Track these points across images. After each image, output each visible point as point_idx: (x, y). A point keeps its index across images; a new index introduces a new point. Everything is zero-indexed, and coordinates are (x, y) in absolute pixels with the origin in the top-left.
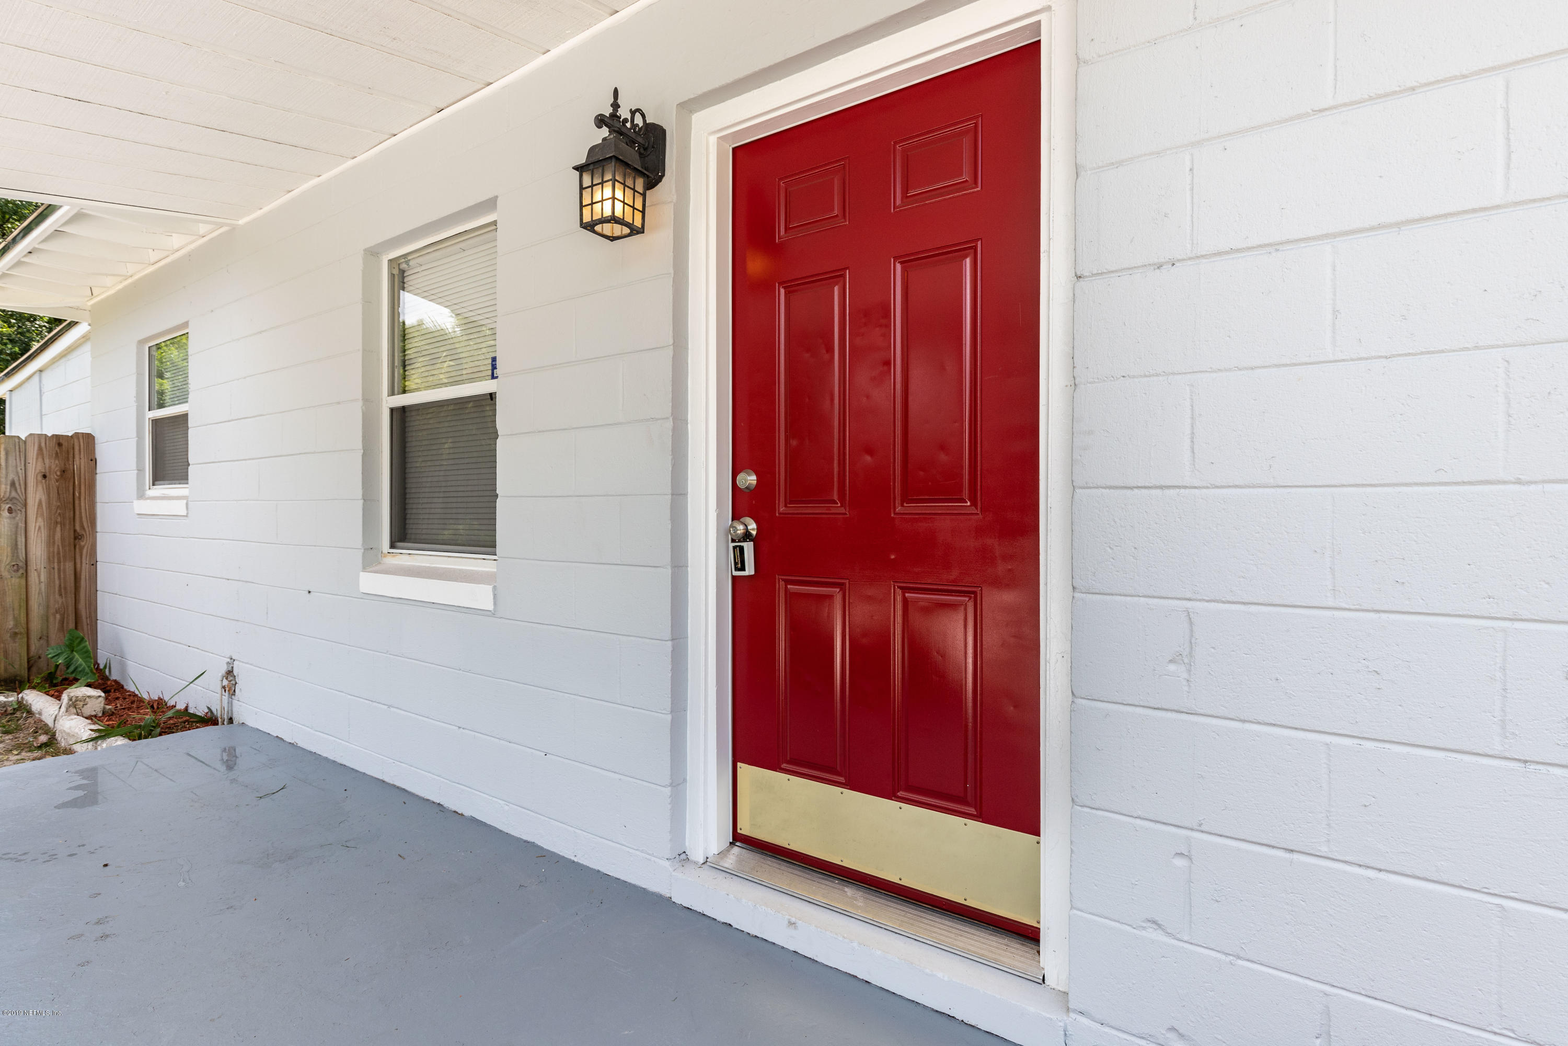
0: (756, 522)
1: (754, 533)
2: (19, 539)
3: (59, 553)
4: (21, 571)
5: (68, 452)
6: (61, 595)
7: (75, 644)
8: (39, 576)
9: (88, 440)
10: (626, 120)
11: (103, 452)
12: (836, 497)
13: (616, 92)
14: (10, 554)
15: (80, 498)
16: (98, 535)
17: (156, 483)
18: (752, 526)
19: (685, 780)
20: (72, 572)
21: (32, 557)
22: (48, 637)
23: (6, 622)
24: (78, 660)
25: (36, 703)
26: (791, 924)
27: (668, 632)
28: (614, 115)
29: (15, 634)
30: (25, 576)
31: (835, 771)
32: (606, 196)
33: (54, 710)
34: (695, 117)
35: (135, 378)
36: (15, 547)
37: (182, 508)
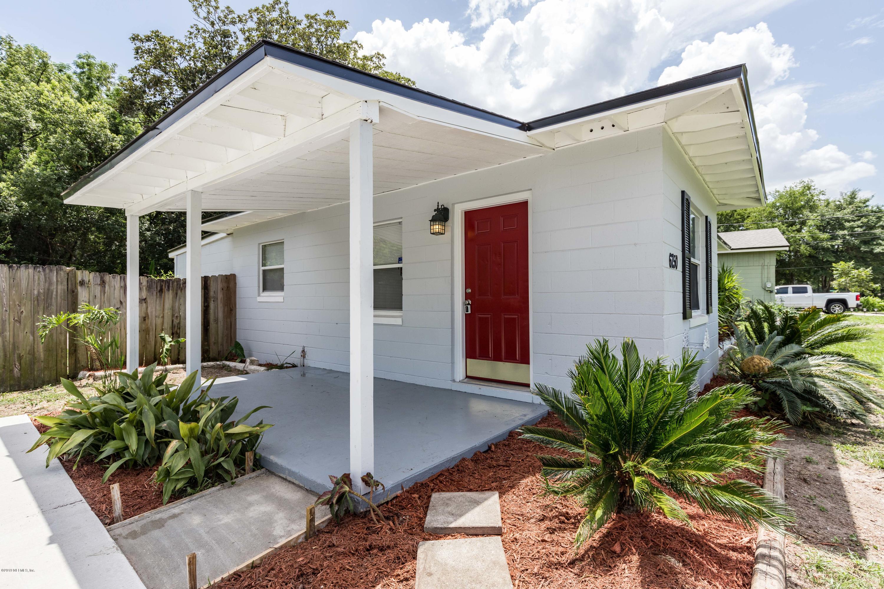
0: (471, 301)
1: (470, 303)
3: (226, 316)
5: (229, 281)
6: (226, 330)
7: (237, 346)
8: (221, 324)
9: (233, 277)
10: (440, 208)
11: (240, 282)
12: (489, 295)
13: (438, 203)
14: (213, 316)
15: (232, 296)
16: (237, 309)
17: (264, 291)
19: (454, 363)
20: (230, 323)
21: (219, 317)
22: (223, 345)
23: (212, 339)
24: (239, 352)
25: (232, 364)
26: (480, 389)
27: (450, 327)
28: (438, 208)
29: (215, 343)
30: (217, 323)
31: (489, 357)
32: (437, 228)
33: (242, 365)
34: (456, 205)
35: (257, 256)
36: (215, 313)
37: (281, 299)
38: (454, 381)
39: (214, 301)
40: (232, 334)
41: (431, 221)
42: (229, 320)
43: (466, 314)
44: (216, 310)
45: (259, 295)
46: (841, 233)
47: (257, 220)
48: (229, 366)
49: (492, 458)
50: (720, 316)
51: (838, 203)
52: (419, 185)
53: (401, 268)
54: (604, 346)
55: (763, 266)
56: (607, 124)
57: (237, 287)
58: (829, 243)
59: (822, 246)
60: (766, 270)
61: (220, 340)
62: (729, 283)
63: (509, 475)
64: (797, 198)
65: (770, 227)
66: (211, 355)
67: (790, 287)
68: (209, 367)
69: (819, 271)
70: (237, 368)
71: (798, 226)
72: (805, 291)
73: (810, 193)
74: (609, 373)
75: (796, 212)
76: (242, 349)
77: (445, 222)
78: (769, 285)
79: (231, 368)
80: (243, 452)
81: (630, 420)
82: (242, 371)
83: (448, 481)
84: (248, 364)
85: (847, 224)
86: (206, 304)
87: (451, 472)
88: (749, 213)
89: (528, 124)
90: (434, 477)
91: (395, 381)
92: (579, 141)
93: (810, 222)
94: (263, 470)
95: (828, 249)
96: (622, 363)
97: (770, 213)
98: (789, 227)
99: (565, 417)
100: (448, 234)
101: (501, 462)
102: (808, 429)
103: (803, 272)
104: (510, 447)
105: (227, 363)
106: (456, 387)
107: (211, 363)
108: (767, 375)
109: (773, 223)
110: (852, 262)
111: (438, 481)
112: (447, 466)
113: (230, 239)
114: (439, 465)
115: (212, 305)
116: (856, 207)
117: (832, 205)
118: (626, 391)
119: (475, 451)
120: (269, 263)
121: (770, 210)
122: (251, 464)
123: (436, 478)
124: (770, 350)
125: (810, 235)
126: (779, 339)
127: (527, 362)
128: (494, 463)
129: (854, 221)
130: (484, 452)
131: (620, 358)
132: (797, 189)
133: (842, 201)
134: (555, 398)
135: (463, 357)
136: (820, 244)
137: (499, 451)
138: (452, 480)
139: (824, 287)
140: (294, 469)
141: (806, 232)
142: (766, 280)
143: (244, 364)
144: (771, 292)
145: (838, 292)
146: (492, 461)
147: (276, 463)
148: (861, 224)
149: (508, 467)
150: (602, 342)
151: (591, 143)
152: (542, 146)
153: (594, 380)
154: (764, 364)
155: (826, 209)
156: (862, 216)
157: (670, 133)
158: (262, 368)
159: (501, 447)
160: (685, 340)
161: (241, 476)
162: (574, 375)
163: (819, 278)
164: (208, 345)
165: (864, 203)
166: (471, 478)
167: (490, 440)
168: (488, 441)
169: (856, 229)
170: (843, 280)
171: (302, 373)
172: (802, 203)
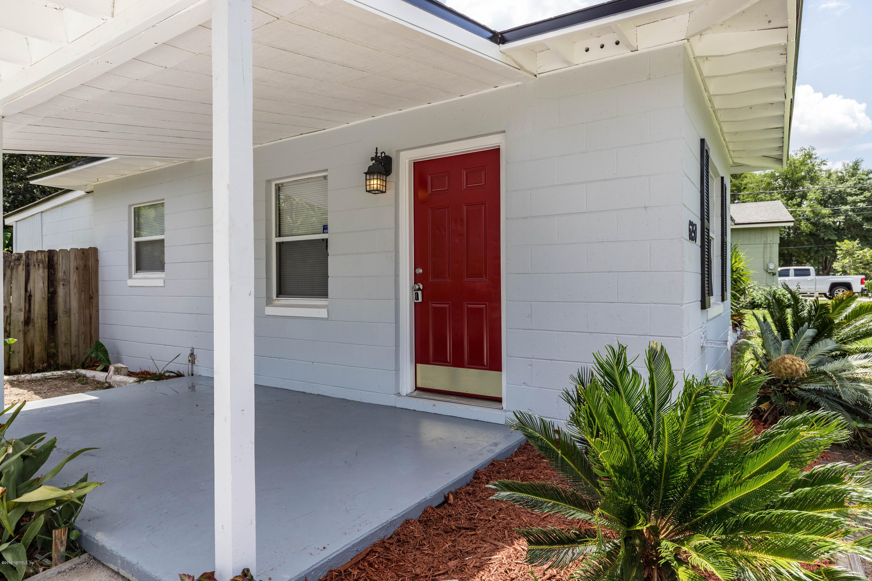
0: (422, 285)
1: (422, 288)
2: (67, 299)
3: (83, 305)
4: (68, 314)
5: (87, 257)
6: (84, 325)
7: (99, 347)
8: (75, 317)
9: (94, 251)
10: (379, 157)
11: (104, 258)
12: (447, 276)
13: (377, 149)
14: (63, 306)
15: (91, 279)
16: (100, 297)
17: (137, 271)
18: (421, 287)
19: (399, 370)
20: (89, 315)
21: (72, 307)
22: (79, 346)
23: (62, 338)
24: (101, 355)
25: (89, 373)
26: (434, 405)
27: (394, 321)
28: (376, 156)
29: (65, 344)
30: (69, 316)
31: (447, 362)
32: (375, 183)
33: (104, 374)
34: (402, 154)
35: (127, 222)
36: (65, 302)
37: (160, 283)
38: (399, 394)
39: (63, 285)
40: (93, 331)
41: (366, 174)
42: (87, 311)
43: (415, 303)
44: (68, 299)
45: (130, 277)
46: (844, 208)
47: (126, 172)
48: (85, 376)
49: (450, 516)
50: (732, 304)
51: (840, 174)
52: (351, 124)
53: (327, 240)
54: (621, 354)
55: (765, 244)
56: (609, 40)
57: (100, 265)
58: (830, 219)
59: (823, 223)
60: (768, 249)
61: (74, 340)
62: (736, 264)
63: (475, 546)
64: (797, 167)
65: (768, 200)
66: (60, 361)
67: (792, 268)
68: (55, 379)
69: (819, 251)
70: (96, 379)
71: (799, 200)
72: (806, 273)
73: (811, 162)
74: (626, 397)
75: (796, 183)
76: (105, 352)
77: (387, 176)
78: (771, 266)
79: (87, 378)
80: (48, 529)
81: (660, 471)
82: (103, 383)
83: (382, 563)
84: (111, 373)
85: (850, 199)
86: (51, 290)
87: (387, 545)
88: (746, 184)
89: (502, 33)
90: (361, 557)
91: (318, 395)
92: (570, 64)
93: (811, 195)
94: (85, 556)
95: (830, 226)
96: (647, 381)
97: (769, 184)
98: (788, 200)
99: (559, 462)
100: (390, 193)
101: (463, 523)
102: (856, 450)
103: (803, 253)
104: (476, 497)
105: (83, 372)
106: (401, 403)
107: (59, 373)
108: (802, 380)
109: (771, 196)
110: (857, 242)
111: (366, 564)
112: (382, 536)
113: (89, 199)
114: (368, 537)
115: (61, 291)
116: (859, 179)
117: (834, 177)
118: (651, 423)
119: (424, 507)
120: (143, 233)
121: (768, 180)
122: (62, 549)
123: (363, 559)
124: (802, 348)
125: (811, 209)
126: (810, 332)
127: (499, 368)
128: (453, 524)
129: (857, 195)
130: (438, 507)
131: (645, 374)
132: (797, 158)
133: (844, 172)
134: (544, 435)
135: (411, 362)
136: (821, 220)
137: (460, 503)
138: (389, 560)
139: (825, 268)
140: (131, 558)
141: (807, 206)
142: (768, 260)
143: (106, 374)
144: (774, 274)
145: (841, 275)
146: (449, 521)
147: (103, 546)
148: (864, 199)
149: (474, 530)
150: (616, 349)
151: (586, 67)
152: (521, 68)
153: (609, 410)
154: (798, 366)
155: (827, 181)
156: (865, 190)
157: (692, 57)
158: (132, 380)
159: (463, 497)
160: (703, 336)
161: (44, 570)
162: (572, 398)
163: (819, 260)
164: (56, 347)
165: (867, 175)
166: (418, 553)
167: (447, 488)
168: (443, 490)
169: (859, 204)
170: (846, 261)
171: (190, 385)
172: (803, 174)
